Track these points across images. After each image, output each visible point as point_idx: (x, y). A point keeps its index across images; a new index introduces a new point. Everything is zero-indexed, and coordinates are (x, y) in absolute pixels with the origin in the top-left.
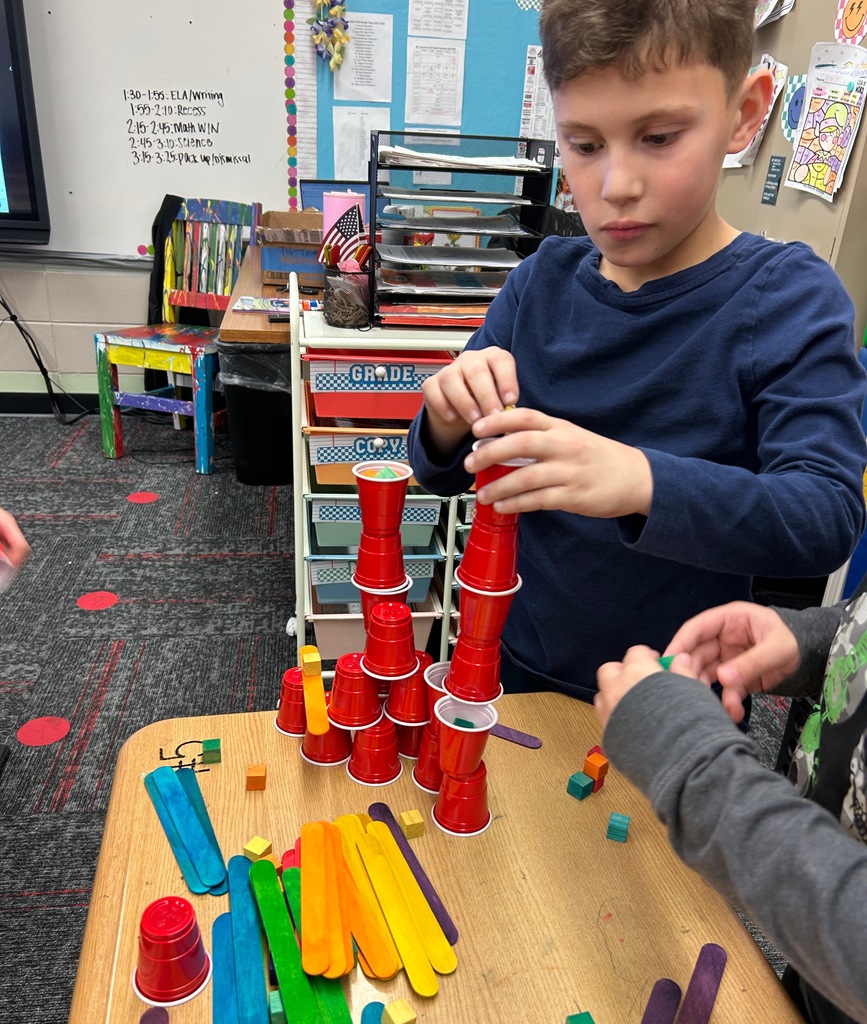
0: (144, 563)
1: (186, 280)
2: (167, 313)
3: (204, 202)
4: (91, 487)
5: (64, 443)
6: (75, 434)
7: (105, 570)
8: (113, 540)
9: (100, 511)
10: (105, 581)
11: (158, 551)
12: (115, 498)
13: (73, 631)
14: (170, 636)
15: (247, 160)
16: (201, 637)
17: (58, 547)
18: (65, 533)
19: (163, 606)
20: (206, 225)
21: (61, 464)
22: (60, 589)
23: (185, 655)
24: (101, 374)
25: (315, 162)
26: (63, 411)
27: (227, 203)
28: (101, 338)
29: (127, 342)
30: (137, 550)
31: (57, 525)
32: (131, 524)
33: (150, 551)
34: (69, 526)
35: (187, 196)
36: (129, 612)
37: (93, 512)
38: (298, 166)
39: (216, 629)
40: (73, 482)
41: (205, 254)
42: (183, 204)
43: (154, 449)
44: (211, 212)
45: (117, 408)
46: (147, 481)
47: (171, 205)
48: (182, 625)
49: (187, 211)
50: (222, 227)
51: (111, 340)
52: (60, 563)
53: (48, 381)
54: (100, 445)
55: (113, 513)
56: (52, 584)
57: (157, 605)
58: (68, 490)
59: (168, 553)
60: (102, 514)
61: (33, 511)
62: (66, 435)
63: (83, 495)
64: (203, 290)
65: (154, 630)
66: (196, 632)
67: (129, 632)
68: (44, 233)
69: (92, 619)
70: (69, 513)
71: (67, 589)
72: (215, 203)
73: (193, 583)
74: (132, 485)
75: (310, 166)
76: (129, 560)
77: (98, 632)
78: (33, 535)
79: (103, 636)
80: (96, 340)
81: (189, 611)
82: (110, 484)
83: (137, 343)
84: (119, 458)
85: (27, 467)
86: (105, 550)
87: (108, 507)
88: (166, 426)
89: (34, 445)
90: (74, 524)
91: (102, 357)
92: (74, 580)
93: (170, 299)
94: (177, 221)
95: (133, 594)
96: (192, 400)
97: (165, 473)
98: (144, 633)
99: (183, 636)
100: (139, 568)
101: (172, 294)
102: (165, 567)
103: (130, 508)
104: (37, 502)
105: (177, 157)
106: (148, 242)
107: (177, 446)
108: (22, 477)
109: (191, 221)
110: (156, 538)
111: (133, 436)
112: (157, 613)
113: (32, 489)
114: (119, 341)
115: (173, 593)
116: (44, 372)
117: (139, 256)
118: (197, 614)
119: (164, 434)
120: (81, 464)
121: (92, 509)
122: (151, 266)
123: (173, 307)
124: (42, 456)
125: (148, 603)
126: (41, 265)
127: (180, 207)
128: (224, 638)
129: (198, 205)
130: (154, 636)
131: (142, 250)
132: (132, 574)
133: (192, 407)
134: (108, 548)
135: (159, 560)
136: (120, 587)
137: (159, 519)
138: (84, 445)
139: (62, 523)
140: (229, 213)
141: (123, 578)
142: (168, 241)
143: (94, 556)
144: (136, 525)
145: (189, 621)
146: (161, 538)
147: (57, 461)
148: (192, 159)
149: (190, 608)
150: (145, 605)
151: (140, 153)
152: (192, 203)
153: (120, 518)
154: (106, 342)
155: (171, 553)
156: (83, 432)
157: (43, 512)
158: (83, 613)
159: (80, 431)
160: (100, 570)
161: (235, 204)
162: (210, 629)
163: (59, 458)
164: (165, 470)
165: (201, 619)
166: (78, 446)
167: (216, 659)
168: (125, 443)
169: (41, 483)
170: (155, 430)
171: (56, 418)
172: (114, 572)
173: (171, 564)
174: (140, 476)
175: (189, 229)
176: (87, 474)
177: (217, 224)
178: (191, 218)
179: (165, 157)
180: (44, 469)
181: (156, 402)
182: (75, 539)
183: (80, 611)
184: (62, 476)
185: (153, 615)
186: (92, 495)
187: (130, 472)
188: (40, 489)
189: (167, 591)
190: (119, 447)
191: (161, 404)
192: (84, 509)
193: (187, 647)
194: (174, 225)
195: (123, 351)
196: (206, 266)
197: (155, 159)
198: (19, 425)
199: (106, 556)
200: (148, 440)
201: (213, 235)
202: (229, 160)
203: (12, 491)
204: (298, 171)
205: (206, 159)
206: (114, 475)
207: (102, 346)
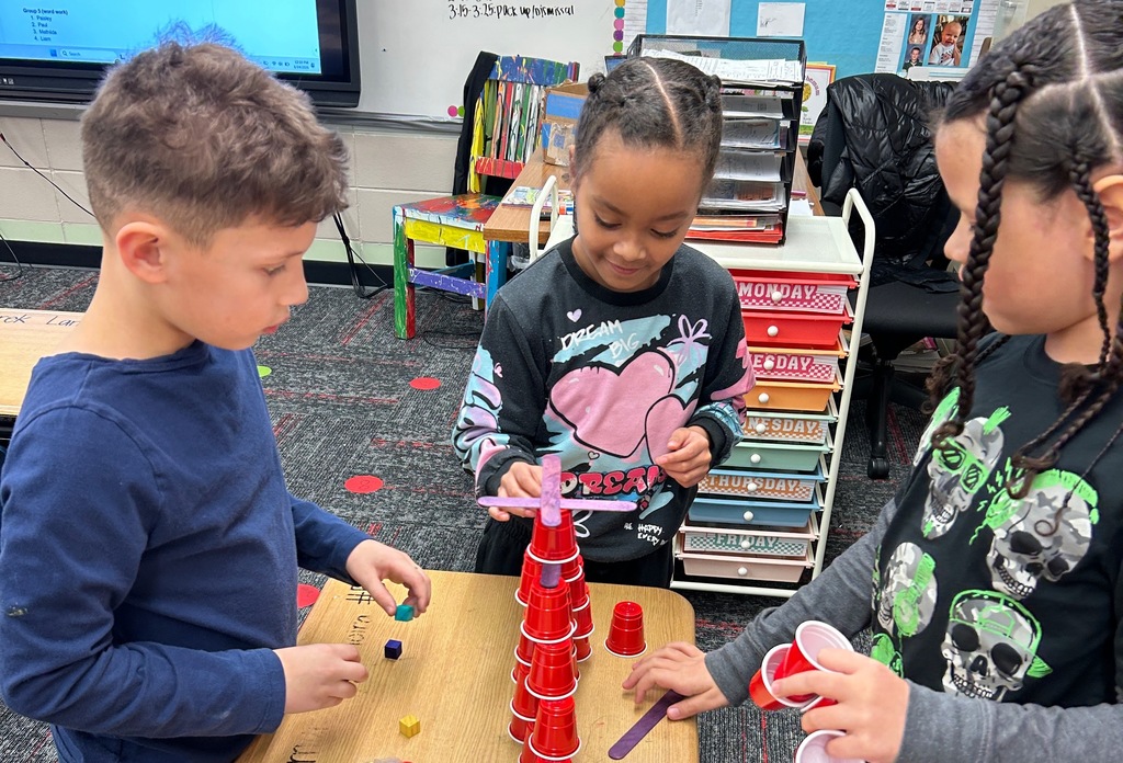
0: (414, 451)
1: (494, 146)
2: (473, 183)
3: (519, 59)
4: (377, 369)
5: (359, 319)
6: (371, 310)
7: (376, 456)
8: (389, 426)
9: (382, 395)
10: (374, 466)
11: (429, 441)
12: (398, 382)
13: (337, 511)
14: (424, 525)
15: (570, 11)
16: (451, 529)
17: (336, 428)
18: (344, 415)
19: (423, 495)
20: (519, 85)
21: (353, 342)
22: (332, 469)
23: (434, 544)
24: (397, 249)
25: (645, 12)
26: (362, 284)
27: (543, 62)
28: (399, 211)
29: (424, 217)
30: (410, 438)
31: (338, 406)
32: (409, 411)
33: (422, 440)
34: (350, 408)
35: (502, 54)
36: (390, 498)
37: (374, 395)
38: (625, 18)
39: (468, 522)
40: (360, 362)
41: (516, 118)
42: (497, 63)
43: (447, 331)
44: (525, 71)
45: (411, 286)
46: (433, 366)
47: (486, 63)
48: (437, 515)
49: (500, 70)
50: (536, 88)
51: (409, 213)
52: (335, 444)
53: (349, 250)
54: (392, 324)
55: (394, 398)
56: (325, 465)
57: (418, 493)
58: (355, 370)
59: (438, 443)
60: (383, 398)
61: (318, 389)
62: (363, 310)
63: (368, 377)
64: (512, 158)
65: (411, 517)
66: (448, 523)
67: (387, 516)
68: (354, 94)
69: (356, 501)
70: (352, 394)
71: (337, 470)
72: (531, 61)
73: (456, 476)
74: (417, 369)
75: (639, 18)
76: (401, 447)
77: (359, 514)
78: (315, 414)
79: (363, 517)
80: (394, 213)
81: (446, 502)
82: (397, 367)
83: (433, 218)
84: (409, 339)
85: (319, 343)
86: (380, 435)
87: (390, 391)
88: (464, 305)
89: (329, 319)
90: (355, 406)
91: (399, 231)
92: (345, 462)
93: (476, 168)
94: (490, 81)
95: (398, 481)
96: (484, 282)
97: (453, 359)
98: (400, 518)
99: (436, 526)
100: (408, 456)
101: (479, 161)
102: (433, 458)
103: (411, 394)
104: (323, 381)
105: (495, 10)
106: (459, 103)
107: (471, 329)
108: (313, 353)
109: (504, 81)
110: (430, 427)
111: (429, 315)
112: (416, 501)
113: (320, 367)
114: (416, 214)
115: (435, 483)
116: (346, 241)
117: (449, 118)
118: (454, 506)
119: (461, 315)
120: (371, 343)
121: (375, 392)
122: (460, 129)
123: (480, 176)
124: (334, 331)
125: (410, 491)
126: (350, 127)
127: (494, 65)
128: (473, 532)
129: (513, 64)
130: (409, 523)
131: (452, 111)
132: (401, 462)
133: (484, 289)
134: (383, 433)
135: (429, 450)
136: (387, 472)
137: (437, 408)
138: (377, 322)
139: (343, 404)
140: (544, 73)
141: (391, 464)
142: (479, 103)
143: (368, 440)
144: (413, 412)
145: (445, 512)
146: (435, 427)
147: (349, 338)
148: (510, 11)
149: (449, 500)
150: (406, 492)
151: (457, 7)
152: (507, 60)
153: (399, 404)
154: (404, 216)
155: (442, 443)
156: (379, 307)
157: (328, 391)
158: (349, 495)
159: (376, 306)
160: (372, 455)
161: (551, 63)
162: (462, 522)
163: (352, 335)
164: (453, 355)
165: (455, 512)
166: (372, 323)
167: (462, 551)
168: (419, 323)
169: (330, 361)
170: (453, 309)
171: (355, 290)
172: (384, 458)
173: (440, 455)
174: (427, 360)
175: (502, 91)
176: (376, 354)
177: (531, 84)
178: (504, 78)
179: (482, 10)
180: (335, 346)
181: (448, 282)
182: (353, 422)
183: (346, 493)
184: (352, 355)
185: (412, 503)
186: (377, 377)
187: (418, 355)
188: (328, 367)
189: (429, 481)
190: (411, 327)
191: (455, 285)
192: (367, 392)
193: (438, 536)
194: (486, 85)
195: (420, 225)
196: (516, 132)
197: (472, 13)
198: (318, 296)
199: (379, 441)
200: (442, 320)
201: (526, 96)
202: (550, 11)
203: (301, 367)
204: (625, 23)
205: (526, 11)
206: (402, 357)
207: (399, 220)
